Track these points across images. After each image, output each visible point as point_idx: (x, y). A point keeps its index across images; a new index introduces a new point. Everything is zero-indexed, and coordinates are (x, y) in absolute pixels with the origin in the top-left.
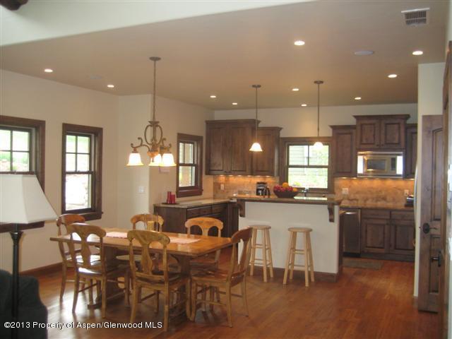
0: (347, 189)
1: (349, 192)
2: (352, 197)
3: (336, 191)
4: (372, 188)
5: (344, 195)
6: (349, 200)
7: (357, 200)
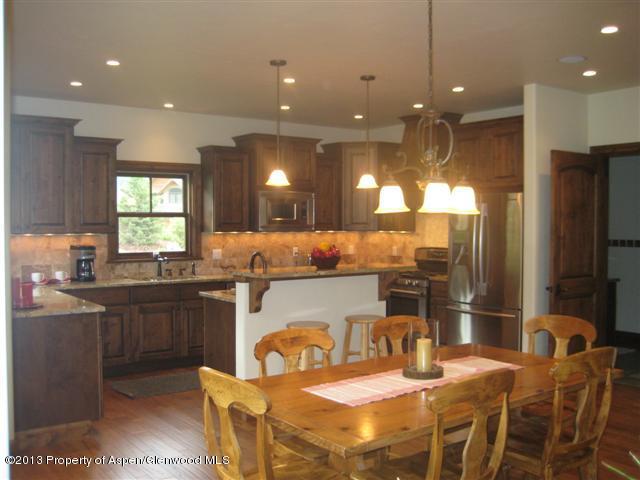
0: (220, 250)
1: (223, 255)
2: (227, 262)
3: (204, 254)
4: (253, 247)
5: (216, 260)
6: (222, 267)
7: (234, 267)
